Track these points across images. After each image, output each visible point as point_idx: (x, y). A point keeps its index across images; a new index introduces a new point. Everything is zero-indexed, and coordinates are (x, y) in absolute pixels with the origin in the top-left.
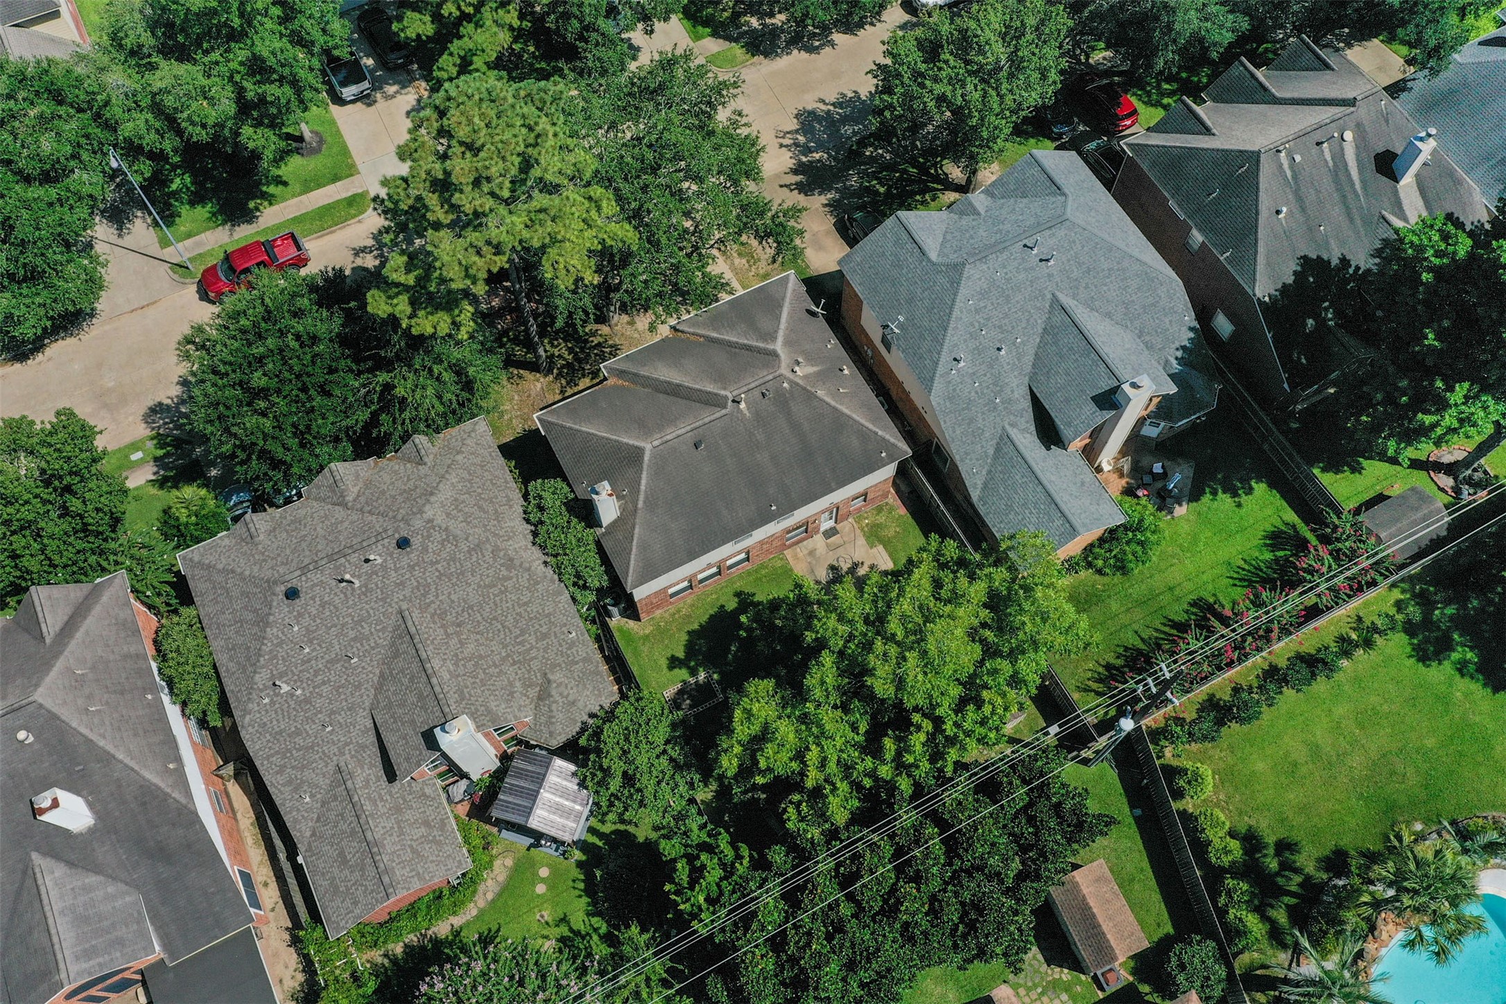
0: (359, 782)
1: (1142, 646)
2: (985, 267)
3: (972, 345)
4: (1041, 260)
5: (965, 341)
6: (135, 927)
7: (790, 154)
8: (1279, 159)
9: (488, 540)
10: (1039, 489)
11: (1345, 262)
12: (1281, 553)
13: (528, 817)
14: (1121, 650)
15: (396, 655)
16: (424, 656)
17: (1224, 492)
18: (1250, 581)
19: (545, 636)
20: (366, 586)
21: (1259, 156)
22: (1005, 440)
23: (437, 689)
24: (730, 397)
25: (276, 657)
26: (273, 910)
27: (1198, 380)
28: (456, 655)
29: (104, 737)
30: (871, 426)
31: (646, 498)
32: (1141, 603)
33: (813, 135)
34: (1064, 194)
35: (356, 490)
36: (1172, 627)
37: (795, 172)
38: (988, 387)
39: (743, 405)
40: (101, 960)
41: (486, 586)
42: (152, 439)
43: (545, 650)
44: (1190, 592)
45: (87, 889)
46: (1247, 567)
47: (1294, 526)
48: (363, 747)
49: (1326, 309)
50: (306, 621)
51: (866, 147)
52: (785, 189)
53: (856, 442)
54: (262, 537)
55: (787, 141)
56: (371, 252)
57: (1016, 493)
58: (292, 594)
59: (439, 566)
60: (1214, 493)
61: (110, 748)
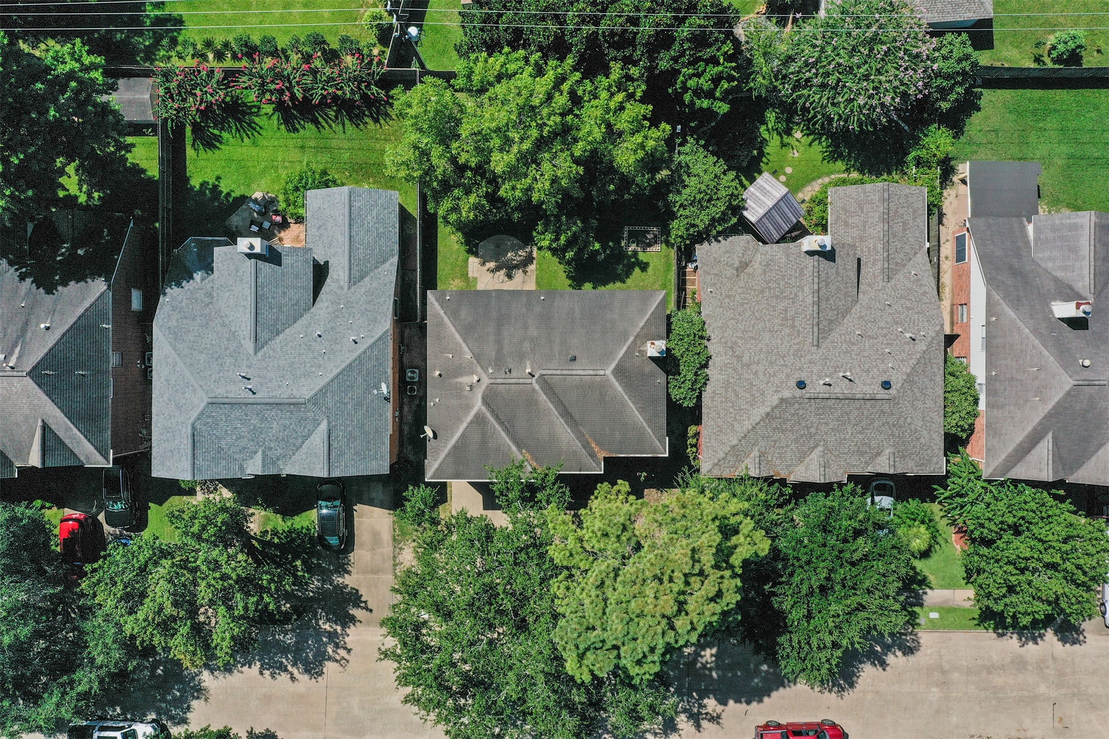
0: (879, 265)
1: (347, 122)
2: (294, 392)
3: (338, 347)
4: (249, 379)
5: (341, 351)
6: (1042, 236)
7: (347, 639)
8: (16, 363)
9: (742, 367)
10: (353, 233)
11: (22, 278)
12: (216, 132)
13: (786, 195)
14: (362, 126)
15: (831, 322)
16: (816, 307)
17: (221, 192)
18: (249, 125)
19: (729, 297)
20: (836, 371)
21: (30, 372)
22: (354, 281)
23: (816, 280)
24: (534, 380)
25: (909, 355)
26: (947, 241)
27: (190, 259)
28: (793, 303)
29: (1033, 346)
30: (446, 319)
31: (626, 341)
32: (326, 148)
33: (318, 649)
34: (193, 428)
35: (813, 455)
36: (320, 123)
37: (353, 619)
38: (344, 317)
39: (528, 370)
40: (1068, 221)
41: (755, 339)
42: (918, 624)
43: (731, 289)
44: (293, 140)
45: (1065, 268)
46: (244, 135)
47: (193, 145)
48: (869, 285)
49: (62, 254)
50: (882, 367)
51: (286, 612)
52: (369, 607)
53: (463, 314)
54: (887, 451)
55: (342, 652)
56: (707, 714)
57: (369, 242)
58: (886, 385)
59: (782, 362)
60: (228, 194)
61: (1032, 337)
